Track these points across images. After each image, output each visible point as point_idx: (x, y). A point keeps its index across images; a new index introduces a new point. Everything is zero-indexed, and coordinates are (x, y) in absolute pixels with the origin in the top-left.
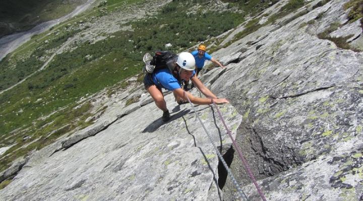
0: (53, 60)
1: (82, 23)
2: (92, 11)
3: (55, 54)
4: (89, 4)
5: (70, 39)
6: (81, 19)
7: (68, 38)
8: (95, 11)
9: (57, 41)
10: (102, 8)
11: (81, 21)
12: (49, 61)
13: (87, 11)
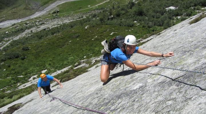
0: (9, 45)
1: (38, 22)
2: (47, 15)
3: (12, 40)
4: (45, 12)
5: (27, 30)
6: (38, 20)
7: (25, 30)
8: (49, 15)
9: (16, 32)
10: (55, 14)
11: (38, 21)
12: (5, 46)
13: (43, 15)
